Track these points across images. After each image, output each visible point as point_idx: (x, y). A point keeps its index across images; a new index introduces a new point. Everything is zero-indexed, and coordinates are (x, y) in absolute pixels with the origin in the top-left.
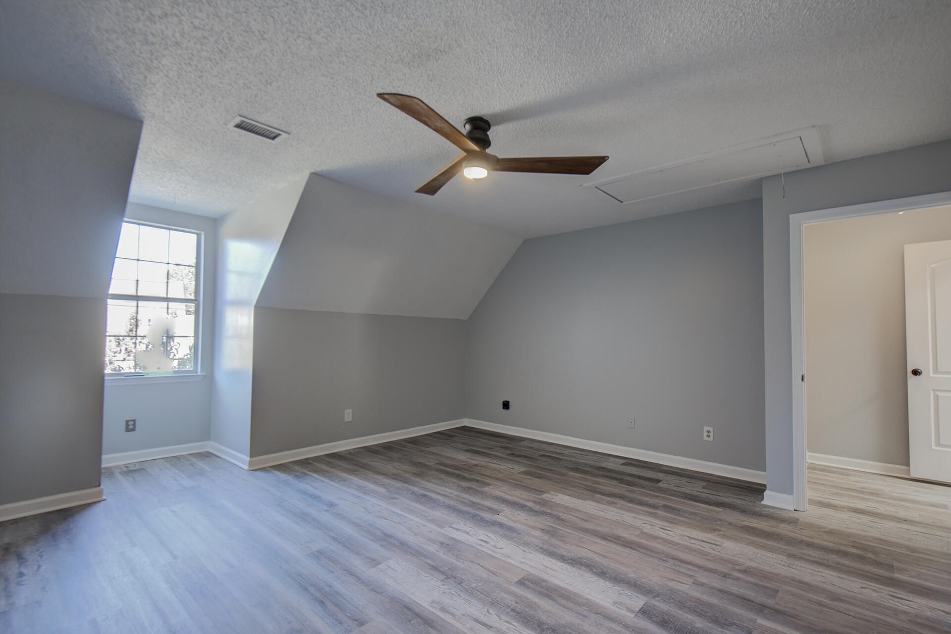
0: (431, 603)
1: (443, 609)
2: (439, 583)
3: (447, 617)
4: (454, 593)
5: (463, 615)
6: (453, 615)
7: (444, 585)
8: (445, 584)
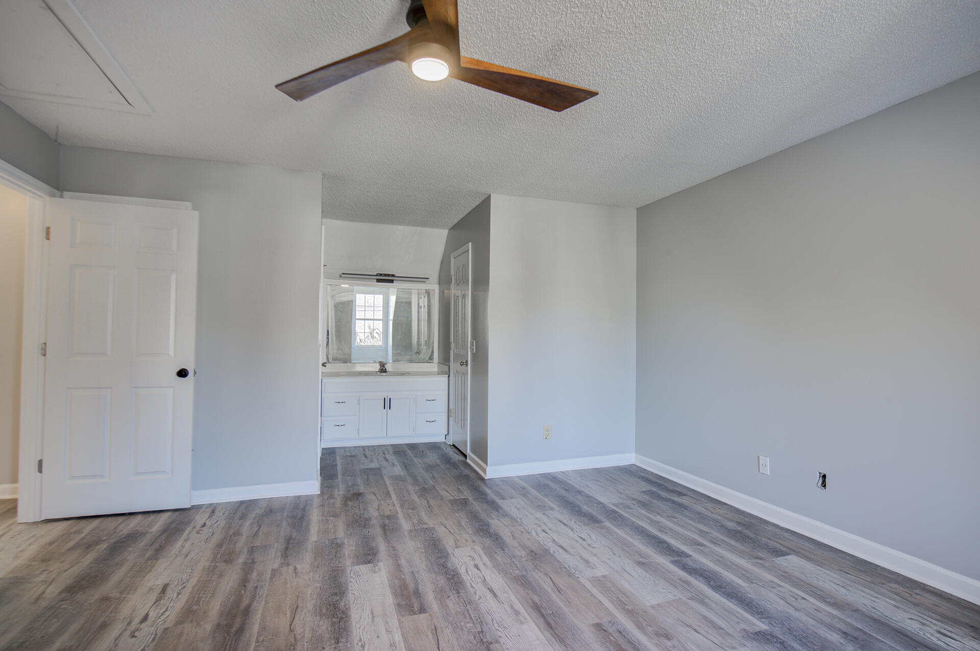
0: (524, 623)
1: (517, 613)
2: (502, 641)
3: (518, 606)
4: (496, 625)
5: (503, 603)
6: (512, 607)
7: (500, 637)
8: (498, 637)
